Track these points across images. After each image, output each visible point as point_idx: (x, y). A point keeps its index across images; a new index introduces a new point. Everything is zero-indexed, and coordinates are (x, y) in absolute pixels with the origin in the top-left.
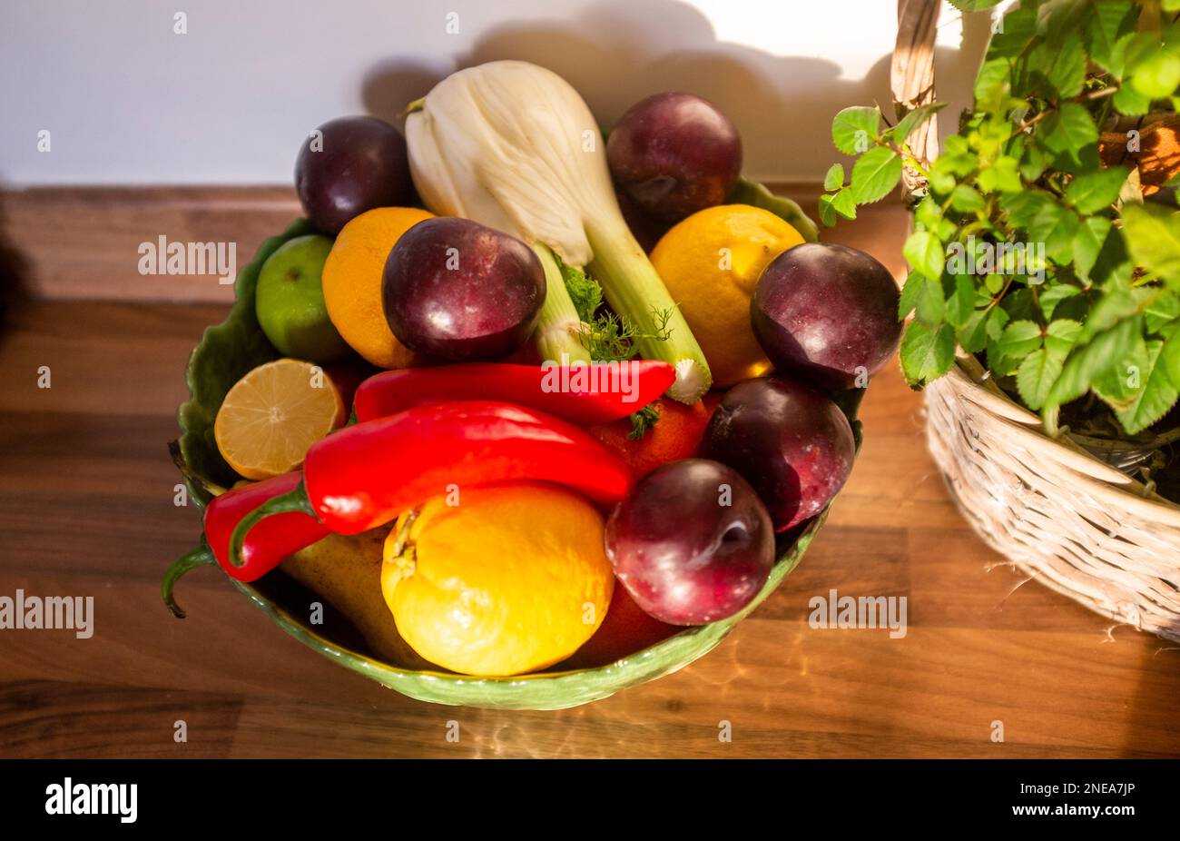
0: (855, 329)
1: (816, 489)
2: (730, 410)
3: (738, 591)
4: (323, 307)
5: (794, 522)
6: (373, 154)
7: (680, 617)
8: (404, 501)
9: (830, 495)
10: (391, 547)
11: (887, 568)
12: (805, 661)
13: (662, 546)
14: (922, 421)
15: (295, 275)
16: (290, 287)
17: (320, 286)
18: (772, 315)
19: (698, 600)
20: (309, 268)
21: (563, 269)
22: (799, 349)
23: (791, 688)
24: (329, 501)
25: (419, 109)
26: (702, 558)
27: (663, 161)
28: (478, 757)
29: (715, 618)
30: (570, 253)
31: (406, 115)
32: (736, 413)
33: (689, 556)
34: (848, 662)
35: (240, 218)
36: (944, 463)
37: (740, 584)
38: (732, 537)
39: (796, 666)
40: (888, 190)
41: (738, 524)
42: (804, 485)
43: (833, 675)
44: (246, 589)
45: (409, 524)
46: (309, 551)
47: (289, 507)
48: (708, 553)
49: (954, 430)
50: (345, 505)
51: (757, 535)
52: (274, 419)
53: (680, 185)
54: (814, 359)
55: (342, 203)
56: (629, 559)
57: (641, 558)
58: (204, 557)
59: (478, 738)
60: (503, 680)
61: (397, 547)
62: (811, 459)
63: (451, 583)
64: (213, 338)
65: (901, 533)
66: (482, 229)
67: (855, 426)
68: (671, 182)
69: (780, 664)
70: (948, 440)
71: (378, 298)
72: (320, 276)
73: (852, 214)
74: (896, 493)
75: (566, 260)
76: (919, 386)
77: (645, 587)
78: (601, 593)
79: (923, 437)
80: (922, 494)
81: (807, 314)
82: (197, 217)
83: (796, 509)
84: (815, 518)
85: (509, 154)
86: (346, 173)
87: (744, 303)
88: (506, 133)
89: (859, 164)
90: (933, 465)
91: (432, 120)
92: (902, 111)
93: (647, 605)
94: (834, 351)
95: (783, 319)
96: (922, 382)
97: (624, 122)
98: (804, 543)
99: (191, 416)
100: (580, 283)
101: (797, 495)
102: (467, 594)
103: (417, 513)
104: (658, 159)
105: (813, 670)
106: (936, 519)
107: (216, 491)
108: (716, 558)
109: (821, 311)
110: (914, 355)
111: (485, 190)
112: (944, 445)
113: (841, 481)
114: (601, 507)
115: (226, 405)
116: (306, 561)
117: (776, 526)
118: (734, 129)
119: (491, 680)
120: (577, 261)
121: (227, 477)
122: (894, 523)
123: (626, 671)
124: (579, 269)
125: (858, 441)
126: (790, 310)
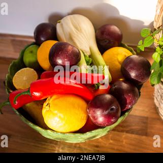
0: (141, 72)
1: (130, 103)
2: (115, 86)
3: (112, 120)
4: (37, 59)
5: (125, 109)
6: (50, 30)
7: (100, 124)
8: (49, 95)
9: (133, 105)
10: (45, 104)
11: (143, 124)
12: (124, 141)
13: (98, 109)
14: (154, 96)
15: (31, 52)
16: (30, 54)
17: (36, 55)
18: (125, 68)
19: (104, 121)
20: (34, 51)
21: (85, 55)
22: (130, 75)
23: (121, 146)
24: (34, 93)
25: (59, 22)
26: (106, 112)
27: (107, 37)
28: (56, 152)
29: (107, 125)
30: (86, 53)
31: (57, 23)
32: (116, 86)
33: (103, 112)
34: (133, 142)
35: (21, 42)
36: (157, 105)
37: (113, 119)
38: (112, 109)
39: (122, 142)
40: (151, 45)
41: (114, 107)
42: (128, 102)
43: (130, 144)
44: (15, 110)
45: (49, 100)
46: (28, 105)
47: (26, 93)
48: (107, 112)
49: (160, 97)
50: (37, 94)
51: (117, 110)
52: (24, 79)
53: (110, 42)
54: (133, 77)
55: (42, 39)
56: (91, 112)
57: (94, 111)
58: (8, 103)
59: (57, 148)
60: (64, 133)
61: (46, 104)
62: (130, 97)
63: (56, 112)
64: (14, 63)
65: (147, 118)
66: (70, 45)
67: (140, 93)
68: (108, 41)
69: (119, 141)
70: (158, 100)
71: (48, 57)
72: (36, 53)
73: (143, 50)
74: (147, 110)
75: (85, 54)
76: (153, 85)
77: (94, 117)
78: (85, 118)
79: (153, 99)
80: (152, 111)
81: (132, 68)
82: (13, 41)
83: (126, 107)
84: (129, 109)
85: (76, 32)
86: (44, 33)
87: (119, 66)
88: (76, 28)
89: (145, 39)
90: (155, 105)
91: (62, 25)
92: (155, 30)
93: (94, 121)
94: (136, 76)
95: (127, 69)
96: (154, 85)
97: (100, 29)
98: (126, 114)
99: (8, 77)
100: (88, 58)
101: (126, 104)
102: (59, 114)
103: (51, 98)
104: (105, 36)
105: (126, 143)
106: (154, 116)
107: (11, 91)
108: (109, 113)
109: (135, 68)
110: (153, 79)
111: (71, 39)
112: (157, 100)
113: (135, 102)
114: (87, 101)
115: (15, 75)
116: (27, 107)
117: (121, 110)
118: (121, 32)
119: (61, 133)
120: (88, 54)
121: (14, 89)
122: (146, 116)
123: (88, 135)
124: (88, 56)
125: (140, 95)
126: (129, 67)
